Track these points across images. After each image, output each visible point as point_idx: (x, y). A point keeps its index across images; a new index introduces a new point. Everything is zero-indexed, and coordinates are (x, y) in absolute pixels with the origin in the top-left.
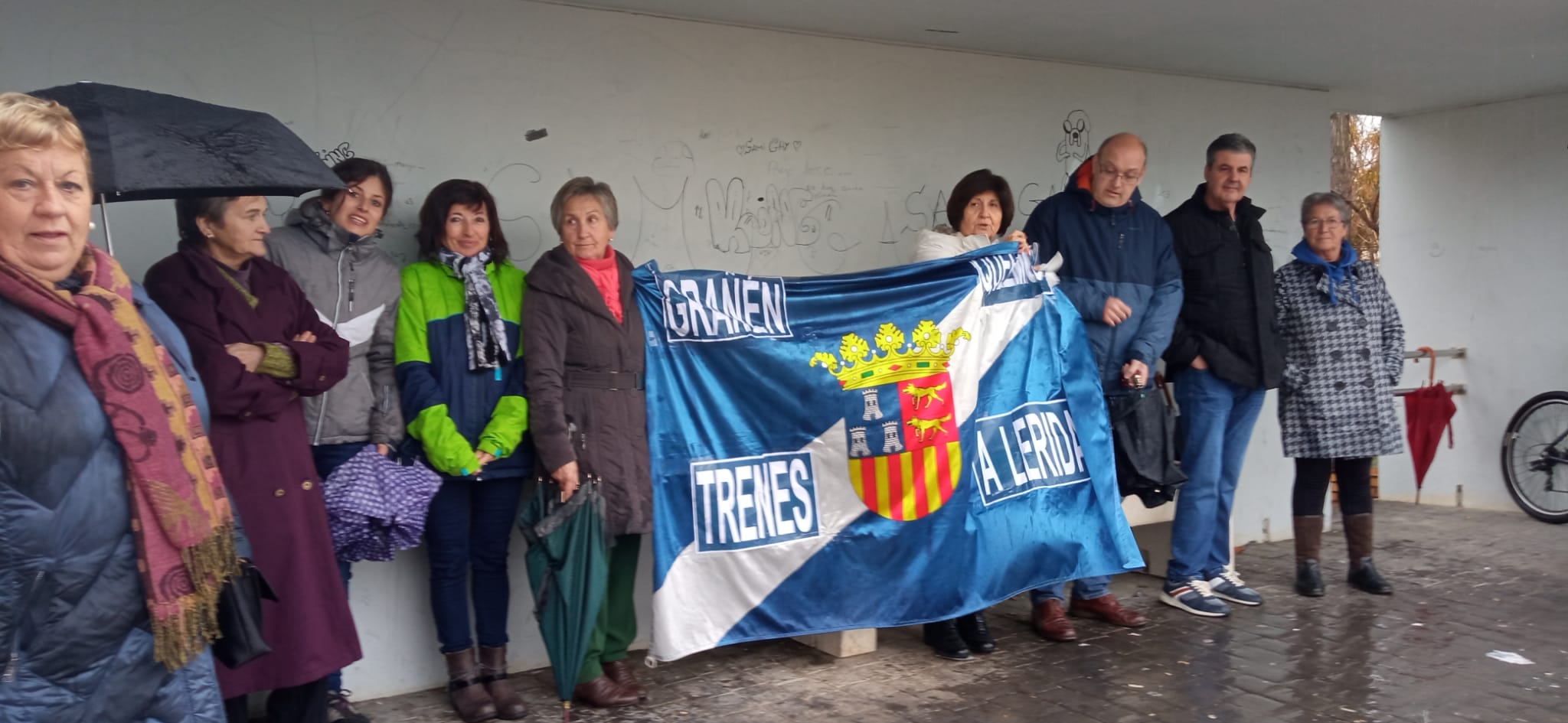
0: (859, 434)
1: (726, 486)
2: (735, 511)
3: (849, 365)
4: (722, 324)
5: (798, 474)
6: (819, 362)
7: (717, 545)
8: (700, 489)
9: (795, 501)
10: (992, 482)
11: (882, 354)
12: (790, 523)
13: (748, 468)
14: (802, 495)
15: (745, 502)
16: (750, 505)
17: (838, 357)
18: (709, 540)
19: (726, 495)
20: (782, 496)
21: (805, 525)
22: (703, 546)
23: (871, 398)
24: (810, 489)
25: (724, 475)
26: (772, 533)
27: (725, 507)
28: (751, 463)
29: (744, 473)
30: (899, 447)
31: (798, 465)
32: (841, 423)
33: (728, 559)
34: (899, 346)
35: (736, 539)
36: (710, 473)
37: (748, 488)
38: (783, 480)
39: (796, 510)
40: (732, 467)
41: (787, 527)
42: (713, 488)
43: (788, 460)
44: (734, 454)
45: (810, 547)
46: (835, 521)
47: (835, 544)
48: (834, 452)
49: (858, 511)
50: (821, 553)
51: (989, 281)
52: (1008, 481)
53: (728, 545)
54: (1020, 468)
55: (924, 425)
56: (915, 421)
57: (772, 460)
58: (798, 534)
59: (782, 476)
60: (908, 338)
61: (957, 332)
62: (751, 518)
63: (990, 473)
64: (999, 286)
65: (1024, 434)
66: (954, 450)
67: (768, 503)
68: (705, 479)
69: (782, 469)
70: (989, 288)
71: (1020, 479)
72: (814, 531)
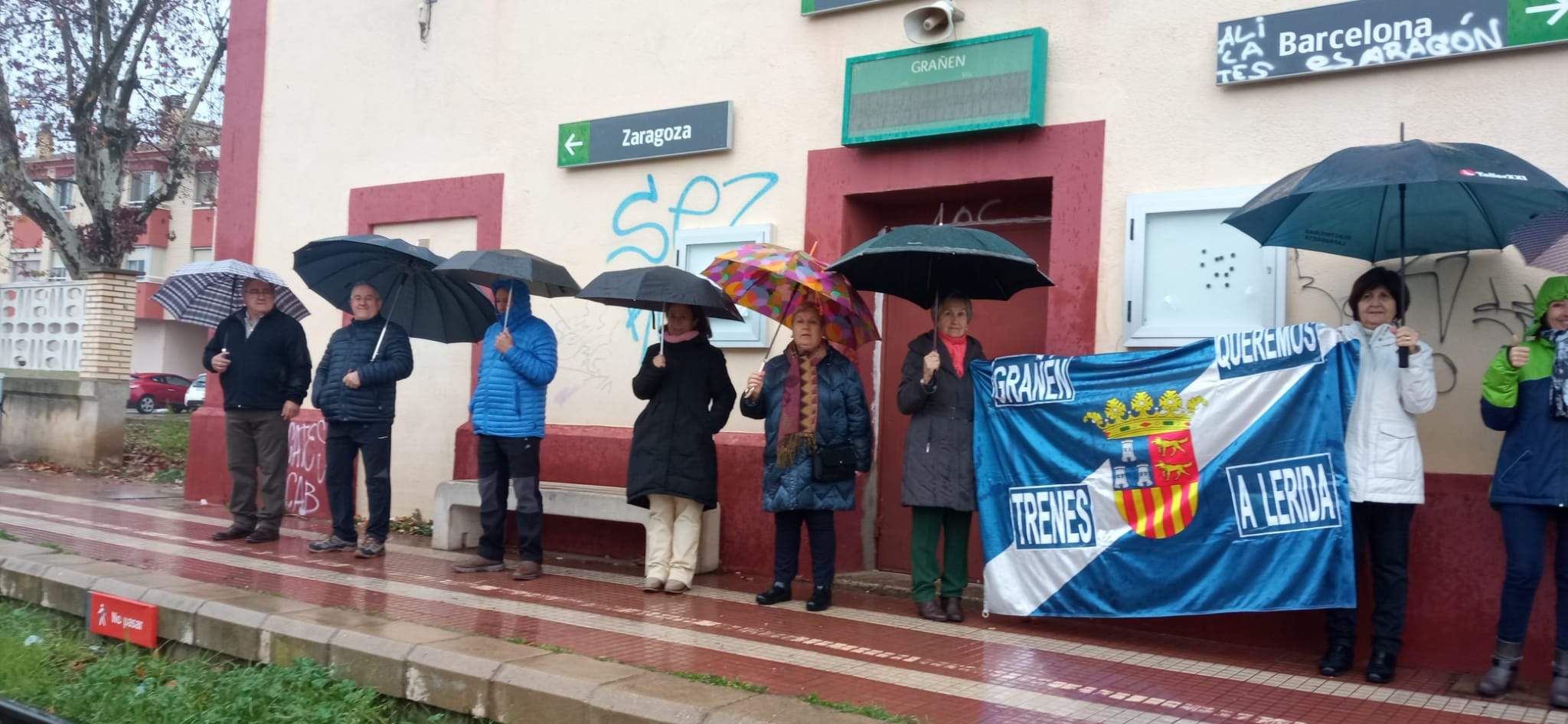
0: (1120, 471)
1: (1030, 504)
2: (1037, 521)
3: (1111, 421)
4: (1025, 395)
5: (1082, 500)
6: (1090, 420)
7: (1027, 546)
8: (1014, 505)
9: (1079, 520)
10: (1248, 518)
11: (1135, 414)
12: (1076, 535)
13: (1046, 493)
14: (1084, 516)
15: (1044, 516)
16: (1048, 519)
17: (1104, 417)
18: (1023, 542)
19: (1031, 511)
20: (1071, 515)
21: (1086, 538)
22: (1020, 546)
23: (1127, 445)
24: (1088, 511)
25: (1030, 497)
26: (1063, 541)
27: (1030, 518)
28: (1048, 490)
29: (1042, 497)
30: (1150, 483)
31: (1081, 493)
32: (1107, 463)
33: (1035, 558)
34: (1149, 409)
35: (1037, 542)
36: (1021, 495)
37: (1046, 507)
38: (1072, 504)
39: (1080, 526)
40: (1034, 492)
41: (1073, 538)
42: (1022, 504)
43: (1075, 489)
44: (1035, 483)
45: (1090, 554)
46: (1108, 537)
47: (1107, 554)
48: (1103, 484)
49: (1124, 530)
50: (1098, 559)
51: (1226, 358)
52: (1262, 521)
53: (1034, 545)
54: (1273, 512)
55: (1170, 468)
56: (1162, 465)
57: (1063, 489)
58: (1081, 543)
59: (1070, 501)
60: (1156, 402)
61: (1196, 399)
62: (1048, 528)
63: (1247, 511)
64: (1236, 362)
65: (1280, 483)
66: (1194, 489)
67: (1061, 519)
68: (1016, 498)
69: (1069, 495)
70: (1224, 363)
71: (1272, 521)
72: (1093, 542)
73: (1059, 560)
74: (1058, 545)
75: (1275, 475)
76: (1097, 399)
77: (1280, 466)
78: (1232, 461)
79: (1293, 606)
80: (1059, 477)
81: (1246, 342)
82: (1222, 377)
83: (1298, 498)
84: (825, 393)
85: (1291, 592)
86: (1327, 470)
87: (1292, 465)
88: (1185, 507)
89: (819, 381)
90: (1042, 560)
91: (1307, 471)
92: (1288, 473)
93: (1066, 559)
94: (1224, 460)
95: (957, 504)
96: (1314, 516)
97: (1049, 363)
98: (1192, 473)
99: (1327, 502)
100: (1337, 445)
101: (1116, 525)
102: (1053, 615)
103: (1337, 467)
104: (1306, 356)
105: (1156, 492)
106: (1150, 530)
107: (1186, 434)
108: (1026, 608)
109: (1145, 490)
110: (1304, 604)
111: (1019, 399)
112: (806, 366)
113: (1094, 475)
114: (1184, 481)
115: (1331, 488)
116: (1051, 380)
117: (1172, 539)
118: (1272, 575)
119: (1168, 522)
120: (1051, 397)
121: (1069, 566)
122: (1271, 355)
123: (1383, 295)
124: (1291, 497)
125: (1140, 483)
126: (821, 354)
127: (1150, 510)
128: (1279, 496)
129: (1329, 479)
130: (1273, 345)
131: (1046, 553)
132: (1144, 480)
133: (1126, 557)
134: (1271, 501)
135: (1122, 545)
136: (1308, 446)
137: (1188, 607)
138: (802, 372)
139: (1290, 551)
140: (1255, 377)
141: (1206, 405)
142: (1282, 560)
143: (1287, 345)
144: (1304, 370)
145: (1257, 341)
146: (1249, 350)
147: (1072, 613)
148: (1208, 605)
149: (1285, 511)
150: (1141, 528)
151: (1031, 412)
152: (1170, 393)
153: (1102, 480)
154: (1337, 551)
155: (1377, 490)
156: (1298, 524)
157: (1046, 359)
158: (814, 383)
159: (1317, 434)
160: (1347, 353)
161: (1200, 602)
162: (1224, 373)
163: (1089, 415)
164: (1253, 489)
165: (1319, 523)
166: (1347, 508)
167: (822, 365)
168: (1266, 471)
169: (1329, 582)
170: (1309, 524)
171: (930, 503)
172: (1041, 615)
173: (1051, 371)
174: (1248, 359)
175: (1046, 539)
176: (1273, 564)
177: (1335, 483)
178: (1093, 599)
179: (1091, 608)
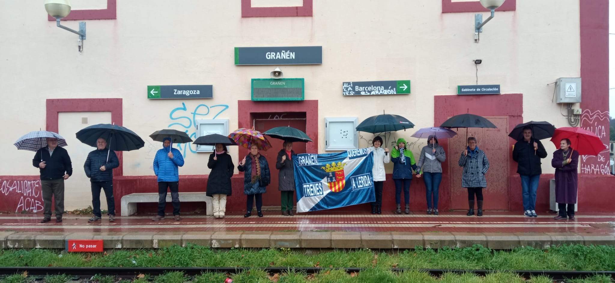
0: (329, 179)
1: (308, 187)
2: (310, 191)
3: (327, 169)
4: (307, 163)
7: (307, 196)
8: (304, 188)
9: (319, 190)
10: (354, 187)
11: (332, 167)
14: (321, 189)
15: (311, 190)
18: (306, 195)
19: (308, 189)
20: (318, 189)
21: (321, 193)
22: (305, 197)
23: (330, 173)
24: (322, 188)
25: (308, 186)
27: (308, 190)
28: (312, 184)
29: (311, 185)
31: (320, 184)
32: (326, 177)
33: (309, 199)
34: (335, 165)
37: (312, 187)
38: (318, 186)
40: (309, 185)
41: (318, 194)
42: (306, 188)
43: (318, 183)
44: (309, 182)
45: (322, 197)
46: (326, 192)
47: (326, 196)
48: (325, 182)
49: (329, 191)
50: (324, 197)
51: (350, 155)
52: (357, 187)
53: (309, 196)
54: (359, 185)
55: (339, 178)
56: (338, 177)
57: (315, 183)
58: (320, 194)
59: (317, 186)
60: (337, 164)
61: (345, 163)
62: (312, 192)
63: (354, 185)
64: (352, 156)
65: (360, 179)
66: (344, 181)
67: (315, 189)
68: (305, 186)
69: (317, 184)
70: (350, 156)
71: (359, 187)
72: (323, 194)
73: (315, 199)
74: (315, 195)
75: (359, 178)
76: (324, 164)
77: (360, 176)
78: (351, 176)
79: (363, 203)
80: (314, 180)
81: (354, 152)
82: (350, 159)
83: (364, 182)
84: (262, 166)
85: (363, 200)
86: (369, 176)
87: (362, 176)
88: (343, 185)
89: (260, 162)
90: (311, 199)
91: (365, 177)
92: (362, 177)
93: (317, 198)
94: (350, 175)
95: (292, 189)
96: (367, 185)
97: (312, 156)
98: (344, 178)
99: (369, 182)
100: (371, 172)
101: (328, 190)
102: (314, 210)
103: (371, 176)
104: (365, 155)
105: (336, 183)
106: (335, 190)
107: (343, 171)
108: (307, 210)
109: (334, 182)
110: (366, 202)
111: (306, 164)
112: (256, 159)
113: (323, 180)
114: (342, 180)
115: (370, 180)
116: (312, 160)
117: (340, 192)
118: (359, 197)
119: (339, 188)
120: (313, 164)
121: (317, 200)
122: (359, 155)
123: (379, 142)
124: (362, 182)
125: (333, 181)
126: (259, 156)
127: (335, 186)
128: (360, 182)
129: (370, 178)
130: (359, 153)
131: (312, 198)
132: (334, 180)
133: (330, 196)
134: (359, 183)
135: (329, 194)
136: (365, 172)
137: (343, 205)
138: (255, 160)
139: (363, 192)
140: (356, 159)
141: (347, 165)
142: (361, 194)
143: (361, 153)
144: (365, 157)
145: (356, 152)
146: (355, 154)
147: (318, 210)
148: (346, 205)
149: (361, 184)
150: (333, 190)
151: (309, 167)
152: (339, 162)
153: (325, 181)
154: (372, 191)
155: (380, 179)
156: (364, 187)
157: (311, 155)
158: (259, 163)
159: (367, 170)
160: (372, 153)
161: (345, 204)
162: (350, 158)
163: (322, 167)
164: (355, 181)
165: (368, 186)
166: (373, 183)
167: (259, 158)
168: (358, 177)
169: (370, 198)
170: (366, 187)
171: (286, 190)
172: (311, 211)
173: (313, 158)
174: (355, 156)
175: (312, 194)
176: (359, 195)
177: (371, 179)
178: (323, 206)
179: (322, 208)
